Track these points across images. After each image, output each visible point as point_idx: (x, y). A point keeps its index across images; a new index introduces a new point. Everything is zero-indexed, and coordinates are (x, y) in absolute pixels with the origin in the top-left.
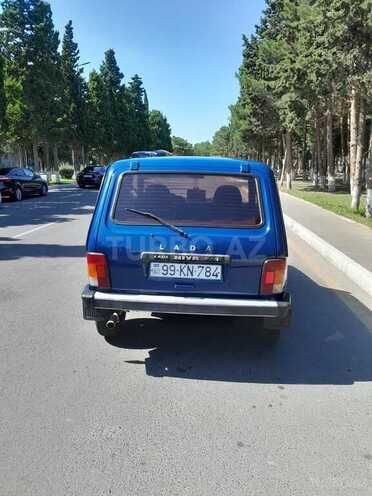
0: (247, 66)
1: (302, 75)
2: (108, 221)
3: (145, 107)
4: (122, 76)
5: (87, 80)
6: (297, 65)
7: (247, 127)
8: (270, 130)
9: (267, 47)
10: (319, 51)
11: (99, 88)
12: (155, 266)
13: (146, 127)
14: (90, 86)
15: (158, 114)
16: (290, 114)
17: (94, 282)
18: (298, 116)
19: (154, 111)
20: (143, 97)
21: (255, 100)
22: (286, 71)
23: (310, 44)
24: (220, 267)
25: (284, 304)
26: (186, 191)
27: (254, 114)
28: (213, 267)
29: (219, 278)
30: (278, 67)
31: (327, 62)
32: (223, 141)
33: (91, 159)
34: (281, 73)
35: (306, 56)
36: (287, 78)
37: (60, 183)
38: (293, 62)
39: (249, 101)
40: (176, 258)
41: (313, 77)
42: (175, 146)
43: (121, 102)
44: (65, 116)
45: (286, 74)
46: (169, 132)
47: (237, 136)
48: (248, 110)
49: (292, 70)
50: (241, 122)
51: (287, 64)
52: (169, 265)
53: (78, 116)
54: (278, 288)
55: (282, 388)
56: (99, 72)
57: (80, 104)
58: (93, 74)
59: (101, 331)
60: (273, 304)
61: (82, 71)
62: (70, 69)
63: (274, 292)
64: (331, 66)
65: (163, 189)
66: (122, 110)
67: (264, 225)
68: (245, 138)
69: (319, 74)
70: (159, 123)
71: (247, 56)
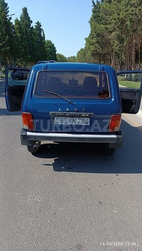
0: (95, 17)
1: (123, 22)
2: (33, 96)
3: (43, 38)
4: (31, 22)
5: (14, 24)
6: (121, 16)
7: (94, 49)
8: (105, 51)
9: (105, 7)
10: (132, 8)
11: (20, 28)
12: (57, 119)
13: (44, 48)
14: (15, 27)
15: (50, 42)
16: (116, 42)
17: (26, 127)
18: (120, 43)
19: (48, 41)
20: (42, 33)
21: (98, 35)
22: (115, 19)
23: (127, 5)
24: (89, 119)
25: (120, 136)
26: (68, 81)
27: (98, 42)
28: (86, 119)
29: (88, 124)
30: (111, 17)
31: (136, 14)
32: (82, 56)
33: (17, 65)
34: (113, 21)
35: (126, 11)
36: (116, 23)
37: (2, 77)
38: (119, 14)
39: (95, 35)
40: (67, 115)
41: (128, 23)
42: (58, 58)
43: (31, 36)
44: (4, 42)
45: (115, 21)
46: (55, 51)
47: (89, 53)
48: (94, 41)
49: (118, 19)
50: (91, 46)
51: (116, 16)
52: (64, 118)
53: (10, 43)
54: (117, 129)
55: (118, 175)
56: (20, 20)
57: (11, 36)
58: (16, 21)
59: (29, 150)
60: (115, 136)
61: (11, 18)
62: (5, 17)
63: (115, 131)
64: (138, 17)
65: (58, 80)
66: (32, 40)
67: (111, 98)
68: (93, 55)
69: (131, 21)
70: (50, 47)
71: (94, 12)
